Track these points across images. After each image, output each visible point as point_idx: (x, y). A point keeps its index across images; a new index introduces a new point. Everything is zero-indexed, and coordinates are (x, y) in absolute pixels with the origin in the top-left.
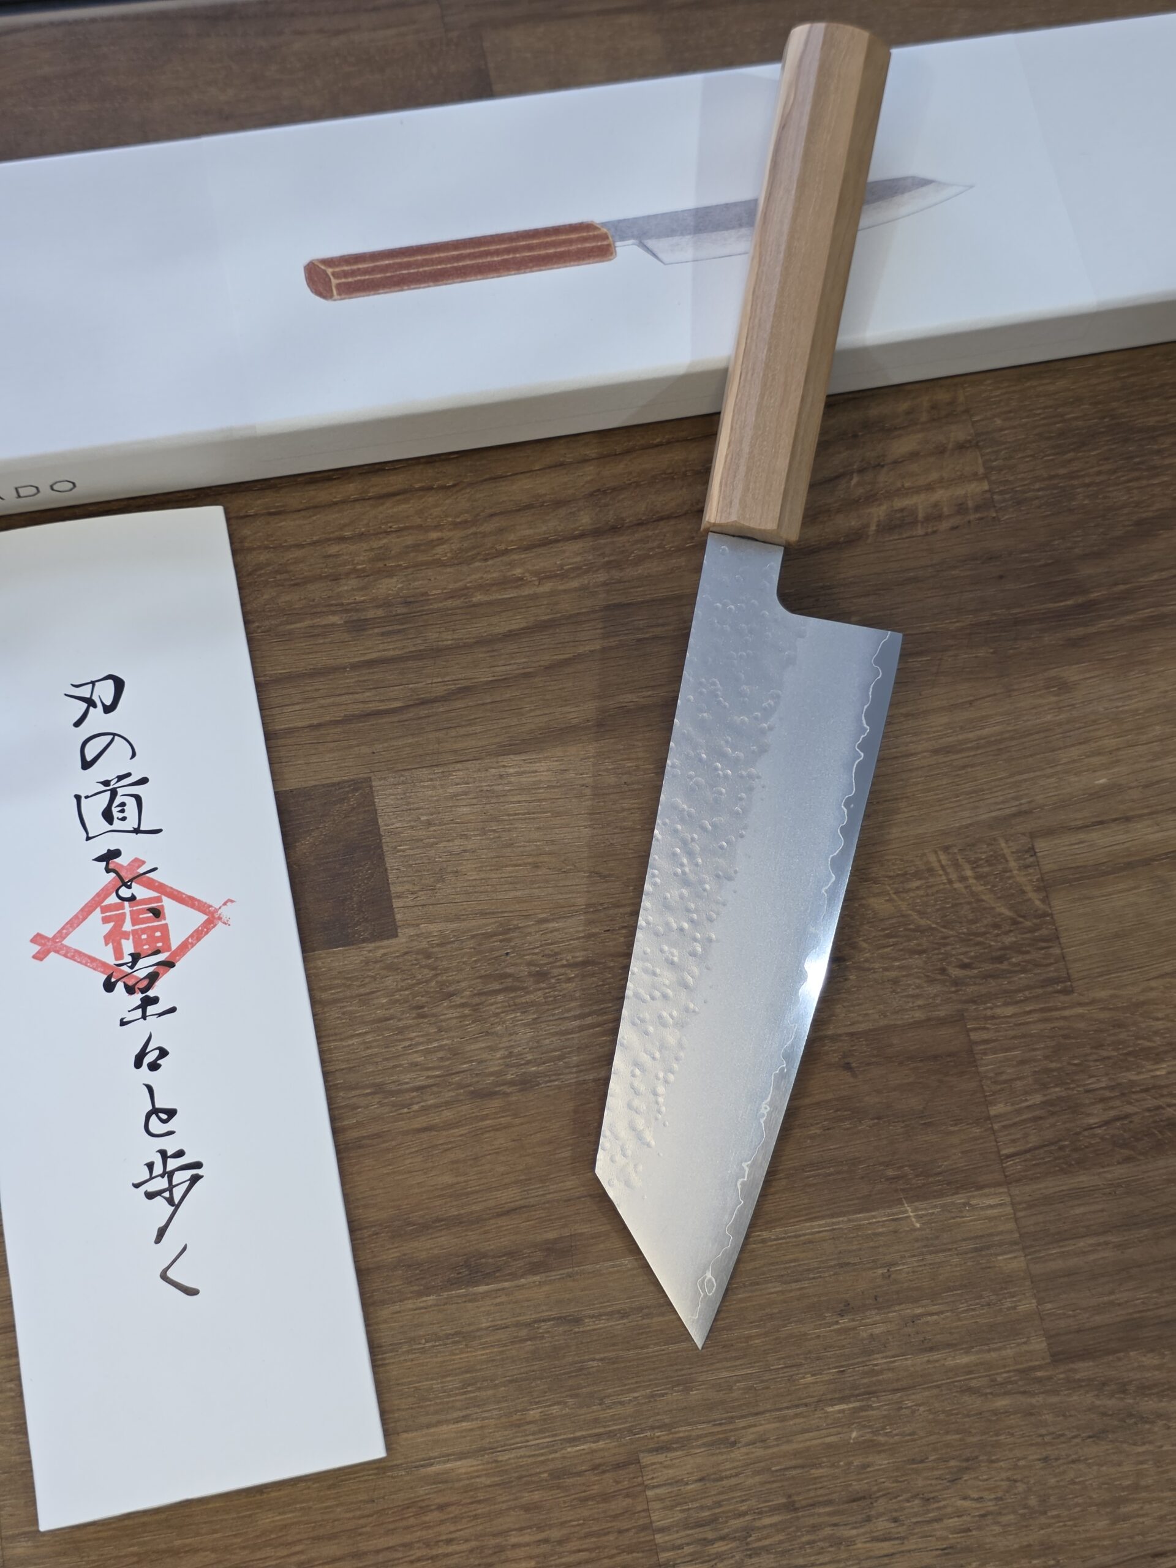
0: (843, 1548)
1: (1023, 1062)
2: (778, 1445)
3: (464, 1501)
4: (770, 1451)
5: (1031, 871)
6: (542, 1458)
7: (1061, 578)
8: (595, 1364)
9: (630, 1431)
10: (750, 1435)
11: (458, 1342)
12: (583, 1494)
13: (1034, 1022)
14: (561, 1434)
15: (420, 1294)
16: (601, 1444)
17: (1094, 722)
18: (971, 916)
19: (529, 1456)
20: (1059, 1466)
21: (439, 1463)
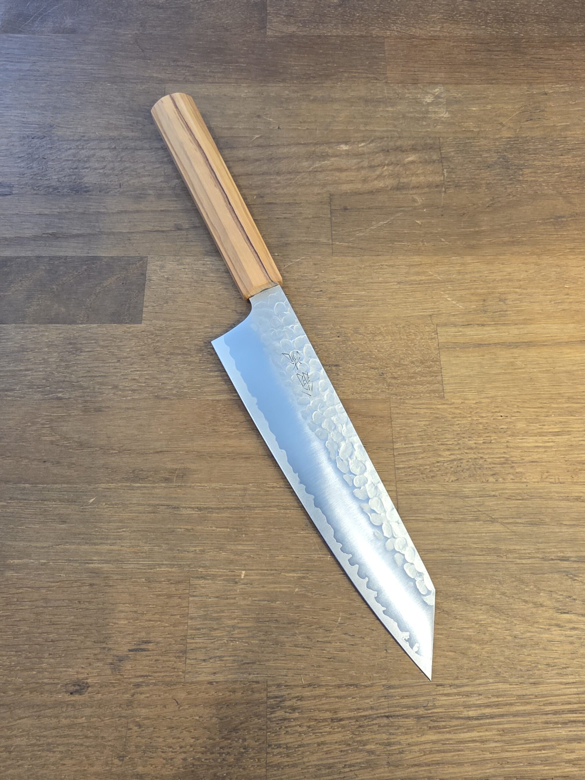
0: (279, 646)
1: (414, 426)
2: (257, 588)
3: (102, 585)
4: (253, 589)
5: (434, 341)
6: (145, 571)
9: (189, 565)
11: (120, 508)
12: (159, 593)
14: (156, 561)
15: (108, 482)
16: (174, 570)
17: (475, 281)
18: (401, 356)
19: (138, 569)
21: (95, 563)
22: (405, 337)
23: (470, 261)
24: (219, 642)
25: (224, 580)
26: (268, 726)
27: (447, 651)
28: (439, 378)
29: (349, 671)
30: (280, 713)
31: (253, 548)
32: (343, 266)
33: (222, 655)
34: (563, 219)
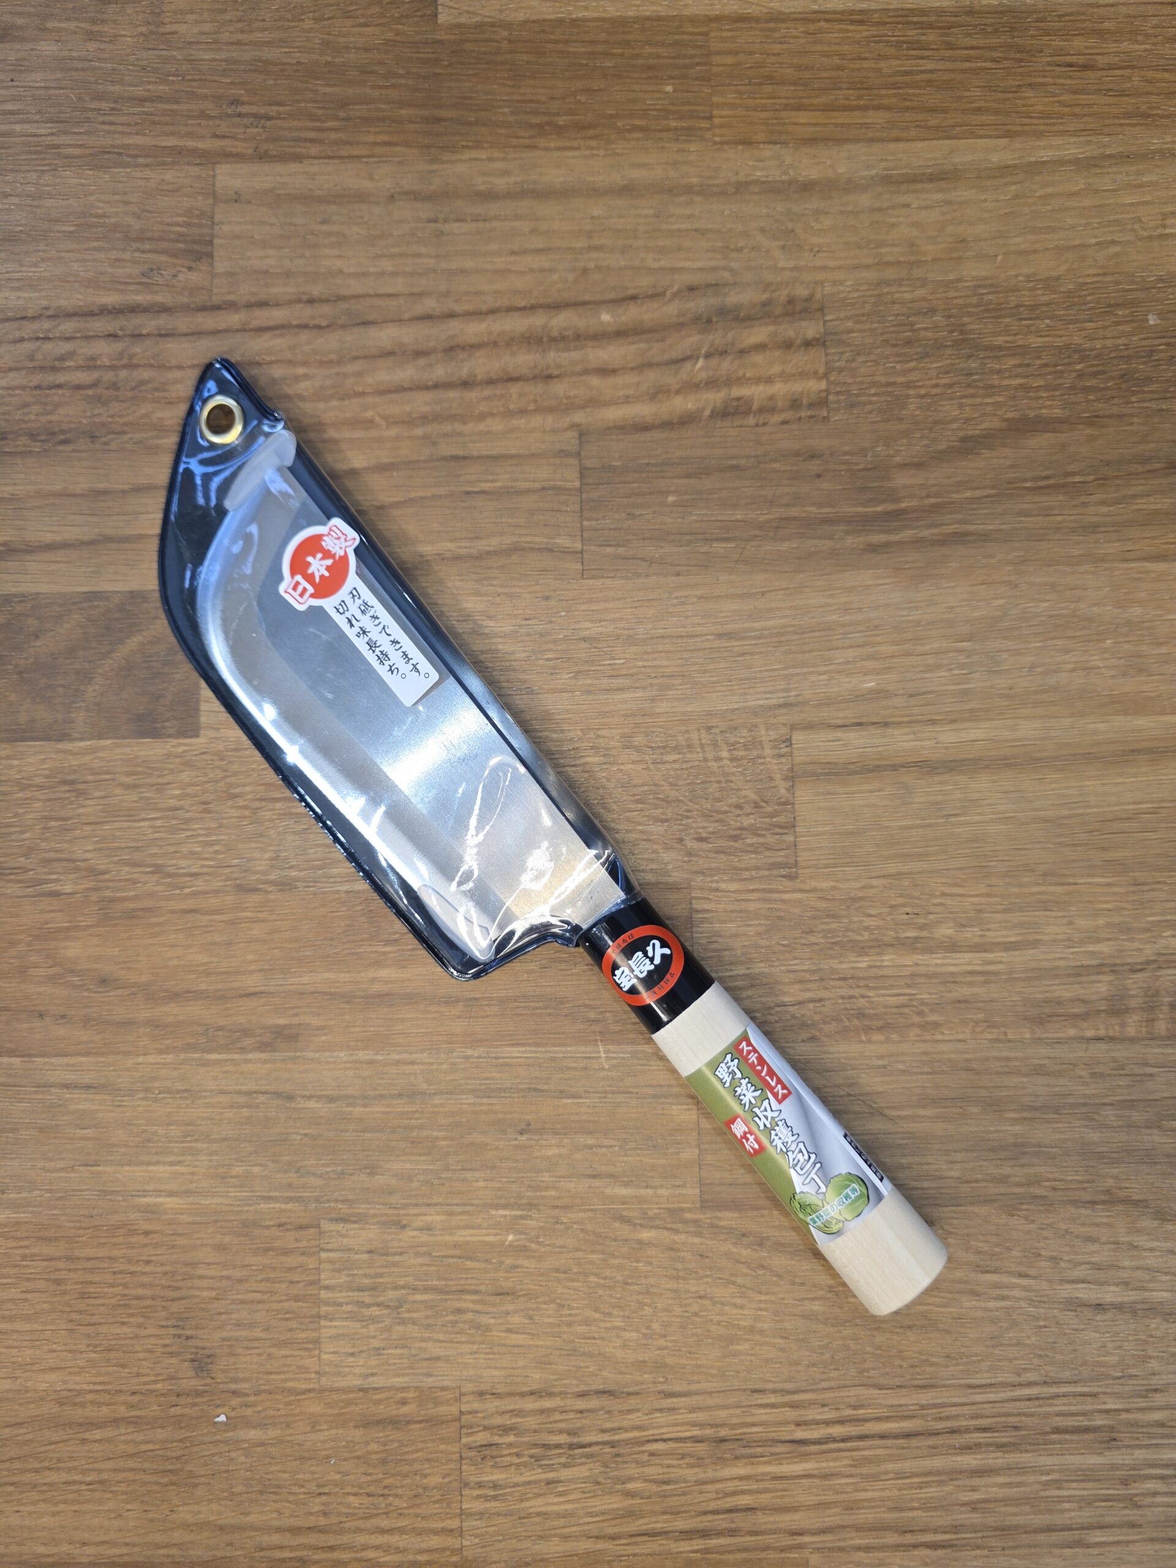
0: (480, 1332)
1: (735, 935)
2: (442, 1235)
3: (166, 1232)
4: (433, 1239)
5: (783, 760)
7: (876, 484)
8: (299, 1137)
9: (317, 1200)
10: (419, 1222)
11: (186, 1098)
12: (267, 1245)
13: (755, 901)
15: (161, 1052)
16: (290, 1206)
17: (877, 627)
18: (717, 795)
19: (228, 1205)
20: (686, 1299)
21: (149, 1196)
22: (725, 754)
23: (869, 583)
24: (376, 1325)
25: (378, 1223)
26: (464, 1455)
27: (774, 1337)
28: (790, 838)
29: (600, 1370)
30: (481, 1438)
31: (431, 1167)
32: (605, 601)
33: (382, 1345)
34: (1077, 479)
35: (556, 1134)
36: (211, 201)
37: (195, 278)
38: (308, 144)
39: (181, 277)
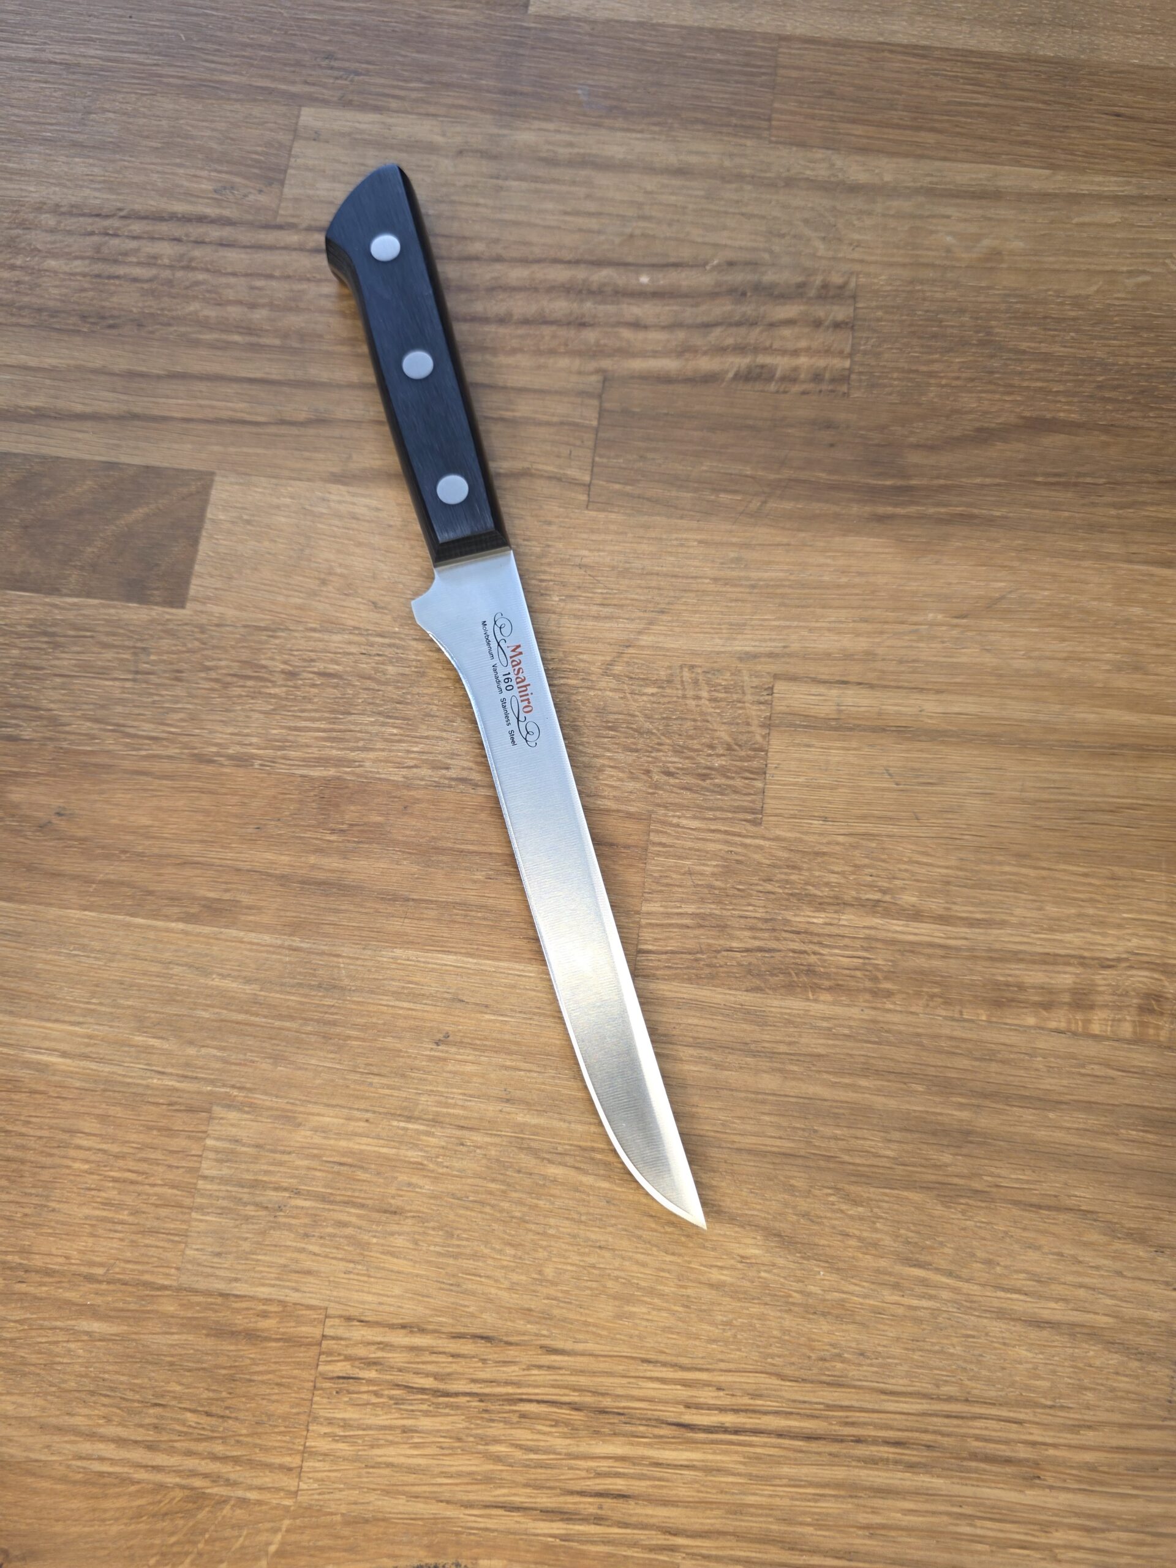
0: (359, 1250)
1: (690, 873)
2: (336, 1139)
4: (328, 1142)
5: (763, 707)
6: (129, 1080)
7: (887, 460)
9: (213, 1082)
10: (315, 1122)
12: (152, 1123)
13: (715, 841)
14: (154, 1065)
15: (84, 908)
16: (182, 1085)
18: (691, 732)
19: (120, 1075)
20: (586, 1247)
22: (704, 694)
23: (870, 549)
25: (272, 1116)
26: (318, 1385)
27: (675, 1304)
28: (759, 784)
29: (481, 1312)
30: (340, 1368)
31: (338, 1066)
32: (605, 533)
33: (253, 1249)
35: (475, 1049)
36: (291, 137)
37: (263, 199)
38: (390, 100)
39: (251, 197)
